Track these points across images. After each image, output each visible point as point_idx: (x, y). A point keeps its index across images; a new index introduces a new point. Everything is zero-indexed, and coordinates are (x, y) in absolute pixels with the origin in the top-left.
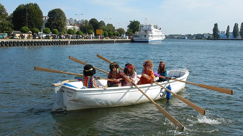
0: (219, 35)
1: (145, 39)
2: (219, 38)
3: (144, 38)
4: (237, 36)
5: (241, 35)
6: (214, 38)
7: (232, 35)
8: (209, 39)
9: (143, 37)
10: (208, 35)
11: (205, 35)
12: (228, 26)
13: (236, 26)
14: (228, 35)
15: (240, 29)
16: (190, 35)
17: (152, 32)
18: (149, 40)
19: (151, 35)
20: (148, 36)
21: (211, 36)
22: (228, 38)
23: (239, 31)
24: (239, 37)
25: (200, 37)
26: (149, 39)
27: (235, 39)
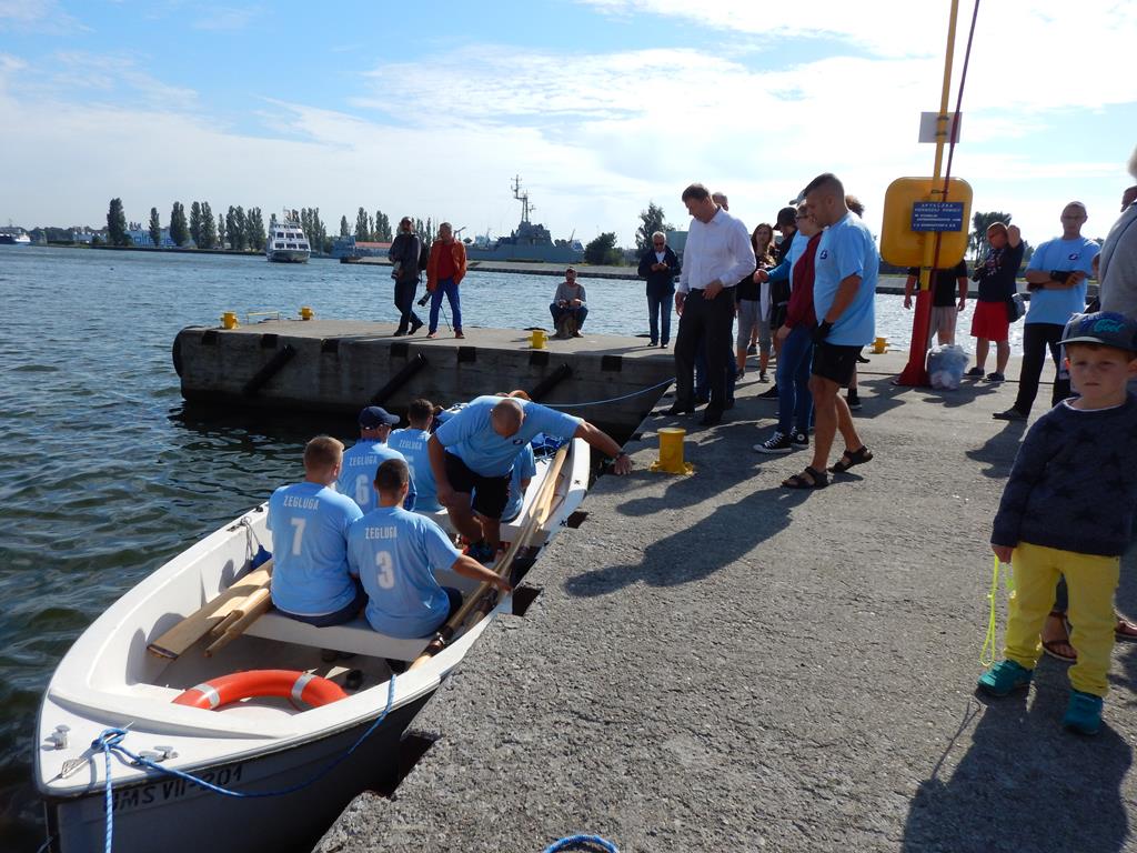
0: (128, 236)
2: (131, 244)
4: (184, 239)
5: (196, 238)
7: (167, 235)
12: (154, 211)
13: (177, 211)
14: (158, 238)
15: (192, 222)
22: (157, 244)
23: (189, 226)
24: (191, 243)
27: (180, 248)
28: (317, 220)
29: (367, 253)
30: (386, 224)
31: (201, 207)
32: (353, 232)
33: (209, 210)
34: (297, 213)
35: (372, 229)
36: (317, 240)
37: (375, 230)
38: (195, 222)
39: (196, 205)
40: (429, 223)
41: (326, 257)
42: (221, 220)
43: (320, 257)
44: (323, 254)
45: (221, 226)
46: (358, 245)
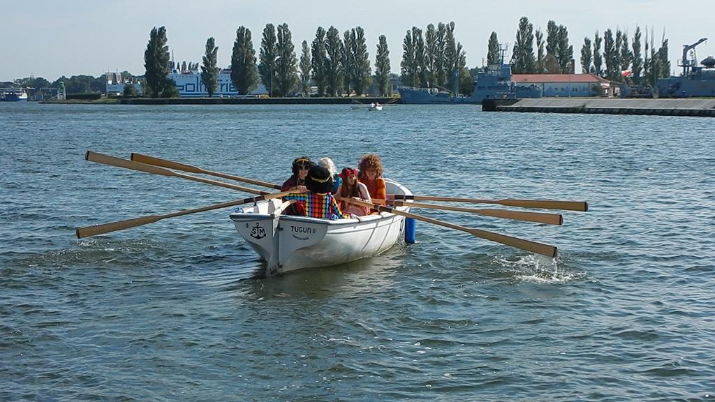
0: (171, 83)
2: (175, 93)
4: (252, 83)
5: (266, 81)
6: (152, 93)
7: (227, 79)
8: (128, 97)
10: (123, 82)
11: (110, 82)
12: (211, 43)
13: (243, 37)
14: (213, 83)
15: (263, 56)
16: (40, 83)
21: (139, 88)
22: (211, 93)
23: (258, 62)
24: (260, 90)
25: (86, 92)
27: (243, 97)
28: (451, 42)
29: (531, 92)
30: (563, 43)
31: (276, 33)
32: (508, 58)
33: (288, 36)
34: (420, 32)
35: (540, 51)
36: (450, 74)
37: (545, 52)
38: (267, 56)
39: (269, 30)
40: (637, 37)
41: (462, 102)
42: (305, 50)
43: (453, 102)
44: (459, 96)
45: (304, 59)
46: (516, 80)
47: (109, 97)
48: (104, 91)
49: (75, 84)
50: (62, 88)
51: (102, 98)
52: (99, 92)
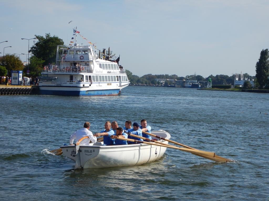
1: (71, 85)
3: (68, 84)
6: (259, 86)
8: (246, 88)
9: (66, 82)
10: (244, 79)
11: (237, 79)
17: (91, 68)
18: (82, 90)
19: (89, 74)
20: (79, 79)
26: (81, 85)
47: (236, 87)
48: (233, 84)
49: (218, 79)
50: (210, 82)
51: (231, 88)
52: (230, 84)
